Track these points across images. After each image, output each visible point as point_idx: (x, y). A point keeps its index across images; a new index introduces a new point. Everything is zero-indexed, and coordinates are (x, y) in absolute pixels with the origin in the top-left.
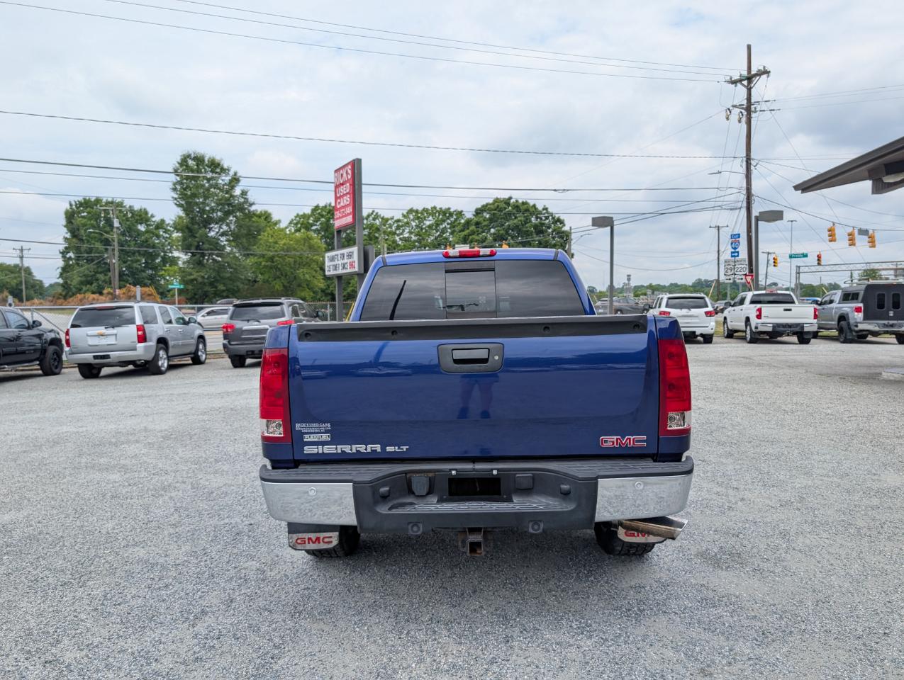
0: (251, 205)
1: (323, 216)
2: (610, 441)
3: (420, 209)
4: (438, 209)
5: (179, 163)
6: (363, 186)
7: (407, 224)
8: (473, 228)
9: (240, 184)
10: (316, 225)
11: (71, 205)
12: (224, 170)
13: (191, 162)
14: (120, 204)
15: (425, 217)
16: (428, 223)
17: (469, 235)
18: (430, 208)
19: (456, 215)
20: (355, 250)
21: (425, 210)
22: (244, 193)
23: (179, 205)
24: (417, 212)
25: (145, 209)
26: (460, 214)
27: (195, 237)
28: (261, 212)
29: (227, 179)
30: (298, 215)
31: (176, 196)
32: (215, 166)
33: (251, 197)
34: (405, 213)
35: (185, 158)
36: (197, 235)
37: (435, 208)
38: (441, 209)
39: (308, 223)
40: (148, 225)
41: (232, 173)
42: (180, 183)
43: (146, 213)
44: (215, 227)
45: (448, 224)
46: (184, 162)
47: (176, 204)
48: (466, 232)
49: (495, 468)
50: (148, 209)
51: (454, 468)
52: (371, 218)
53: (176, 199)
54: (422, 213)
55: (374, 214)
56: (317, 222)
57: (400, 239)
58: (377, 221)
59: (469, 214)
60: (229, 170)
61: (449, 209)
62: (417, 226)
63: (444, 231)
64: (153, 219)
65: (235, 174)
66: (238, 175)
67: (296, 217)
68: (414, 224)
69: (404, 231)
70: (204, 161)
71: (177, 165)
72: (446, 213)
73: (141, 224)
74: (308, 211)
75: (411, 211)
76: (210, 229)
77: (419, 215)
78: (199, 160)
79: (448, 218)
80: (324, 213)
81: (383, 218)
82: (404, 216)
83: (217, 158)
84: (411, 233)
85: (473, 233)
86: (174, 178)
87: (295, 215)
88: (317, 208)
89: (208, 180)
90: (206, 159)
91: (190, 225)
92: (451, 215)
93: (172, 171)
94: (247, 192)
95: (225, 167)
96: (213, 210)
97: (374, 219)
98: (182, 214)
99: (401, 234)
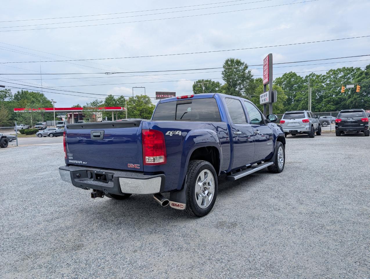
0: (252, 76)
1: (288, 78)
2: (131, 166)
3: (336, 69)
4: (346, 68)
5: (225, 63)
6: (273, 65)
7: (329, 77)
8: (364, 75)
9: (248, 69)
10: (285, 82)
11: (195, 83)
12: (242, 64)
13: (229, 63)
14: (210, 81)
15: (338, 73)
16: (340, 76)
17: (362, 79)
18: (342, 68)
19: (356, 70)
20: (268, 93)
21: (339, 69)
22: (249, 72)
23: (224, 80)
24: (334, 70)
25: (218, 82)
26: (359, 69)
27: (230, 91)
28: (258, 79)
29: (243, 67)
30: (277, 78)
31: (223, 76)
32: (238, 63)
33: (252, 73)
34: (328, 72)
35: (227, 61)
36: (230, 90)
37: (344, 68)
38: (348, 68)
39: (281, 81)
40: (219, 88)
41: (245, 64)
42: (225, 71)
43: (219, 83)
44: (238, 87)
45: (352, 75)
46: (227, 62)
47: (223, 79)
48: (360, 78)
49: (104, 172)
50: (219, 82)
51: (96, 171)
52: (311, 76)
53: (223, 77)
54: (337, 71)
55: (313, 74)
56: (285, 80)
57: (325, 84)
58: (314, 77)
59: (363, 69)
60: (244, 63)
61: (352, 67)
62: (334, 78)
63: (349, 78)
64: (221, 85)
65: (246, 65)
66: (247, 65)
67: (276, 79)
68: (332, 77)
69: (327, 80)
70: (234, 61)
71: (224, 64)
72: (351, 70)
73: (217, 88)
74: (281, 76)
75: (331, 70)
76: (236, 87)
77: (335, 72)
78: (232, 61)
79: (351, 72)
80: (288, 76)
81: (317, 76)
82: (327, 73)
83: (239, 59)
84: (330, 81)
85: (364, 78)
86: (223, 70)
87: (276, 78)
88: (285, 74)
89: (236, 68)
90: (235, 60)
91: (228, 87)
92: (353, 70)
93: (223, 67)
94: (250, 71)
95: (242, 62)
96: (237, 80)
97: (313, 76)
98: (226, 83)
99: (325, 82)
